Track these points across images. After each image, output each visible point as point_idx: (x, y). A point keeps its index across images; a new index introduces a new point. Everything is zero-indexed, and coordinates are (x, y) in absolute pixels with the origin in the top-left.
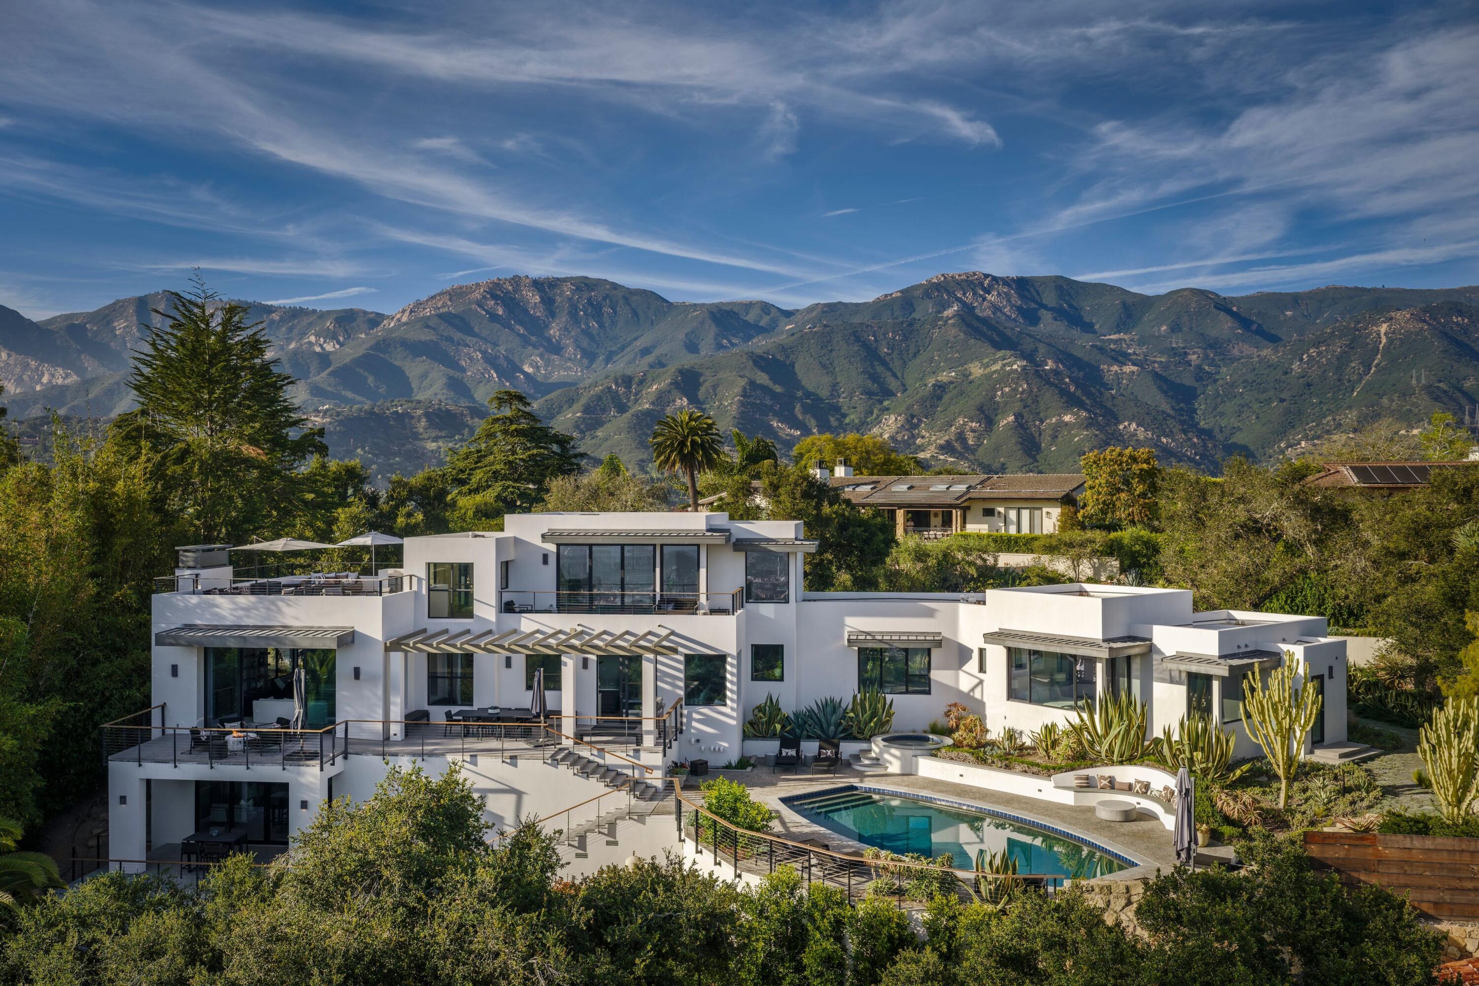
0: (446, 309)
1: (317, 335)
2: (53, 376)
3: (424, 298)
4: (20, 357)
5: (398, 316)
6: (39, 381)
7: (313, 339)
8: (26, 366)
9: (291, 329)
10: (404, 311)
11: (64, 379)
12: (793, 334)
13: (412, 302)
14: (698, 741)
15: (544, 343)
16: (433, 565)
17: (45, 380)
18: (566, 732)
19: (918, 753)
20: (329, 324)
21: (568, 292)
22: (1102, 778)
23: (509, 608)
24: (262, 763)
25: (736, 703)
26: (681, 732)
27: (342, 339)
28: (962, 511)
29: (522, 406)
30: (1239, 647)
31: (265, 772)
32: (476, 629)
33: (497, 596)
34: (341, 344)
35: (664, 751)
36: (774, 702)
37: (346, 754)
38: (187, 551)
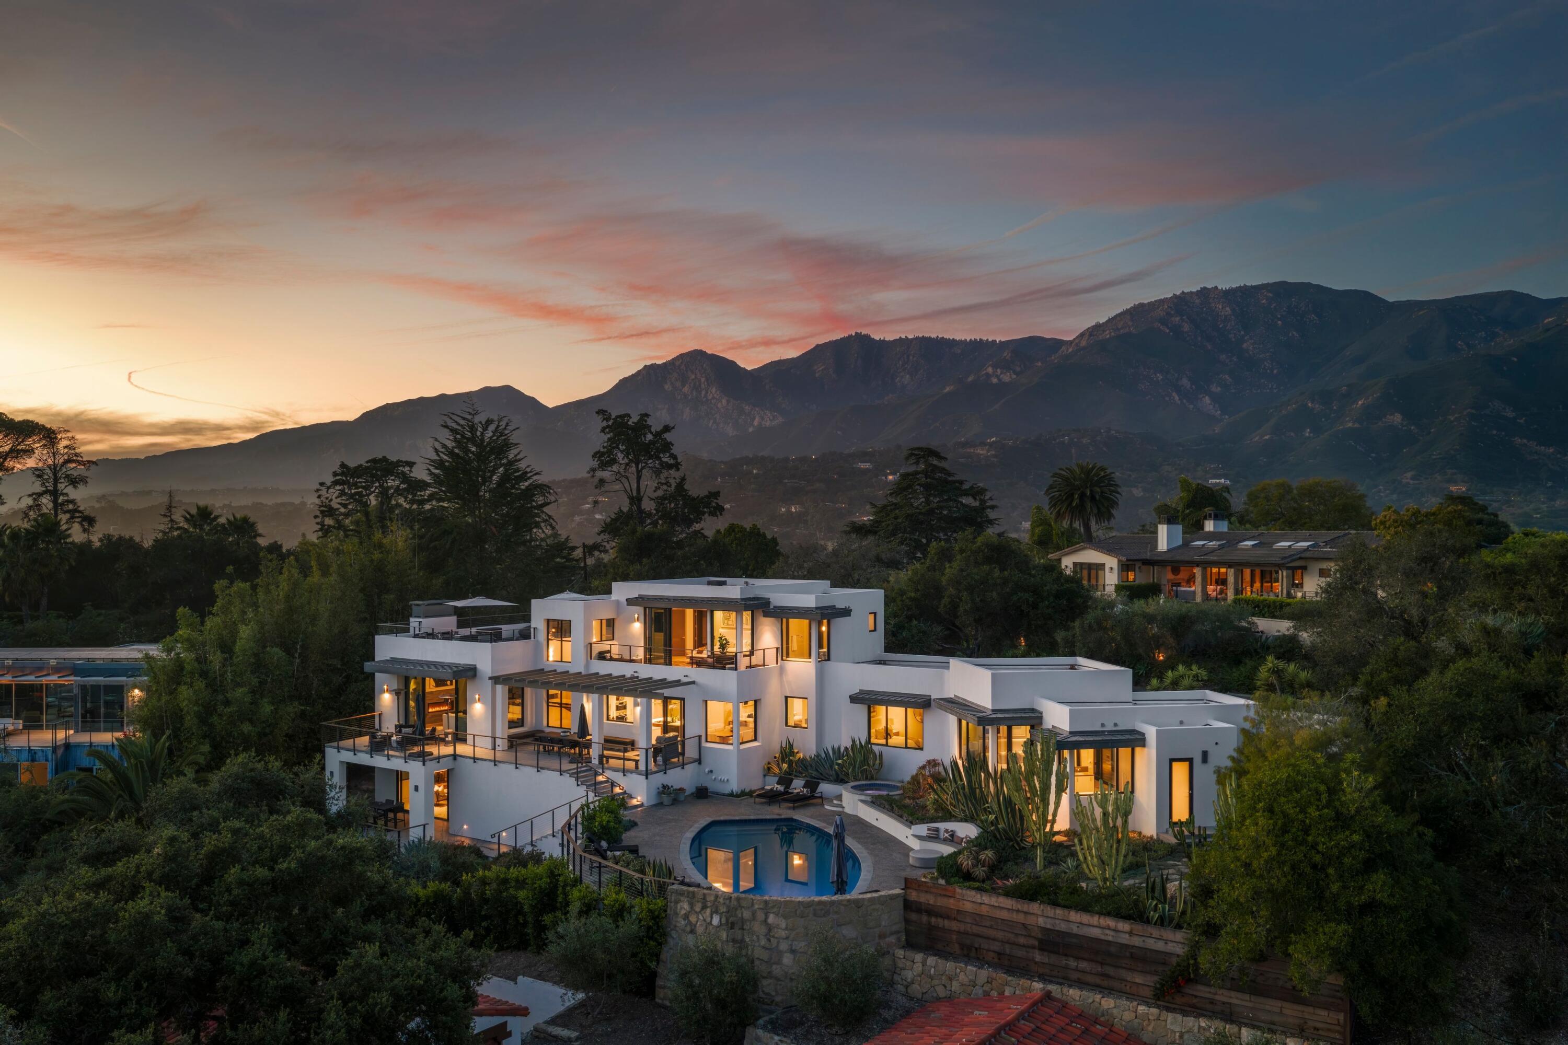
0: (1127, 330)
1: (995, 366)
2: (763, 419)
3: (1103, 320)
4: (737, 403)
6: (751, 425)
7: (990, 370)
8: (741, 412)
9: (972, 361)
11: (772, 421)
12: (1548, 330)
13: (1091, 324)
14: (711, 771)
15: (1235, 359)
16: (548, 621)
17: (756, 423)
18: (595, 752)
19: (863, 798)
20: (1006, 354)
21: (1264, 301)
22: (946, 831)
23: (602, 656)
24: (396, 757)
25: (735, 743)
26: (700, 763)
27: (1018, 369)
28: (1290, 572)
29: (935, 462)
30: (1103, 725)
31: (397, 763)
32: (572, 671)
33: (586, 647)
34: (1017, 374)
35: (647, 774)
36: (791, 746)
37: (455, 756)
38: (418, 605)
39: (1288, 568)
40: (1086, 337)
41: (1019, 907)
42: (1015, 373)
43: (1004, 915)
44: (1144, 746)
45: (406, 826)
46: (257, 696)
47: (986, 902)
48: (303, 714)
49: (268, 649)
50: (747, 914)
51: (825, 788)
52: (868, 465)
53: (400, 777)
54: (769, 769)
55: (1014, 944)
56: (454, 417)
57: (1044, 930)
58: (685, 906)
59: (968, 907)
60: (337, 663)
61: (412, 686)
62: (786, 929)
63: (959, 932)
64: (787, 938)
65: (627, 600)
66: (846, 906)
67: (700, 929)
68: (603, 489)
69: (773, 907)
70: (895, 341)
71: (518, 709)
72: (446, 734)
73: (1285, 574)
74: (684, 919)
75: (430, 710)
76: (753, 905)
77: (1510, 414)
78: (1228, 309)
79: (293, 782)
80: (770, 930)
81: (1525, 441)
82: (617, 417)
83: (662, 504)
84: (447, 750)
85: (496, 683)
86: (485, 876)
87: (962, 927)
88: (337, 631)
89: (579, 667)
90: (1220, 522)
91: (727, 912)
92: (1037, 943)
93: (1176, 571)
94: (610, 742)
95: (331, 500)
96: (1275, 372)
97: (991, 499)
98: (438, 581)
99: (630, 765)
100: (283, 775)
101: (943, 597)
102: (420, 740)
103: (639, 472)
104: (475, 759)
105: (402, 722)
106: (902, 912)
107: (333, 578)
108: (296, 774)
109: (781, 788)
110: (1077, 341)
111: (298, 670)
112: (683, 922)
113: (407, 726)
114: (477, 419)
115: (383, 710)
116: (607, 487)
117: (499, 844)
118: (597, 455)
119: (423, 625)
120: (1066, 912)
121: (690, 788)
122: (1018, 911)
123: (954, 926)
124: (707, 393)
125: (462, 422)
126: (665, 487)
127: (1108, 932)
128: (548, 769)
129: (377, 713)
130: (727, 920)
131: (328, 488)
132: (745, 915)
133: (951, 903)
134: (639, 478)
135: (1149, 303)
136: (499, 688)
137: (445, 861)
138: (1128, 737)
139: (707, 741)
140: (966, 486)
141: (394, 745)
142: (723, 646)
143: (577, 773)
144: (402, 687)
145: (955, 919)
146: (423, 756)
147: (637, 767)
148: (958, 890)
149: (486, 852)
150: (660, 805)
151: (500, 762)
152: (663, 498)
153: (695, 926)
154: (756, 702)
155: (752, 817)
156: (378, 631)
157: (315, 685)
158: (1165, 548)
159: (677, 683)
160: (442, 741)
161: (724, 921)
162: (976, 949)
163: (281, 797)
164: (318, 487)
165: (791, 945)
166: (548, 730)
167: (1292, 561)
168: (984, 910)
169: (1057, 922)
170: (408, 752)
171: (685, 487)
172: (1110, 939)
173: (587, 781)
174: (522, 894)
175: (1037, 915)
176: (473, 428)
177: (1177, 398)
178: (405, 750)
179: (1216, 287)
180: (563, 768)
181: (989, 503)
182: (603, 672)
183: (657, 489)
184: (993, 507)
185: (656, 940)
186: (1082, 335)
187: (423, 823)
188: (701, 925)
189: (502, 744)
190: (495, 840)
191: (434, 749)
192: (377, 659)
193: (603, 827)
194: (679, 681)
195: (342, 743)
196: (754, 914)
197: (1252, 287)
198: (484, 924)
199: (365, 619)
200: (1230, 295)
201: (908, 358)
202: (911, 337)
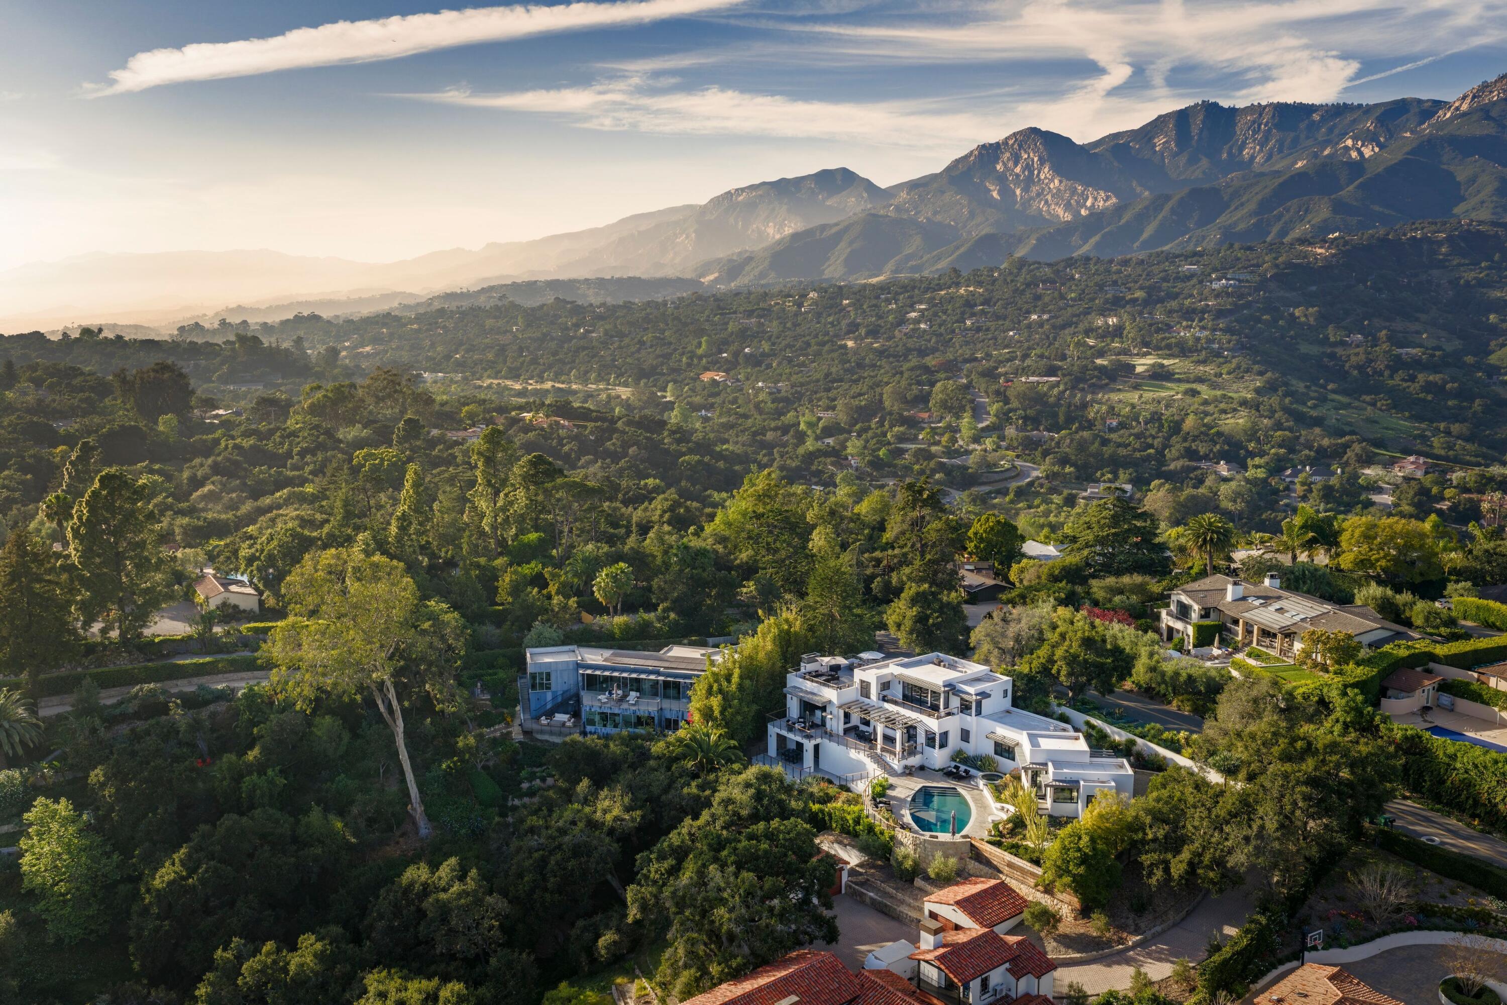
1: (1355, 139)
2: (1095, 199)
3: (1491, 79)
4: (1069, 183)
5: (1457, 104)
6: (1084, 205)
7: (1349, 143)
8: (1074, 192)
9: (1331, 130)
10: (1464, 98)
11: (1105, 201)
13: (1476, 84)
14: (927, 758)
16: (861, 680)
17: (1089, 203)
19: (984, 783)
22: (1006, 808)
24: (798, 735)
25: (937, 749)
26: (922, 754)
27: (1383, 140)
31: (798, 738)
34: (1381, 146)
35: (899, 761)
36: (961, 751)
40: (1468, 100)
42: (1378, 145)
51: (973, 773)
52: (1194, 268)
70: (1246, 108)
85: (839, 709)
104: (830, 741)
105: (799, 715)
106: (970, 847)
121: (917, 765)
124: (1039, 173)
129: (787, 708)
136: (841, 711)
139: (926, 746)
141: (797, 730)
143: (871, 756)
149: (834, 782)
150: (904, 773)
151: (840, 744)
154: (946, 732)
155: (940, 785)
158: (1230, 600)
166: (861, 726)
170: (803, 735)
192: (788, 686)
195: (775, 723)
201: (1259, 127)
202: (1264, 103)
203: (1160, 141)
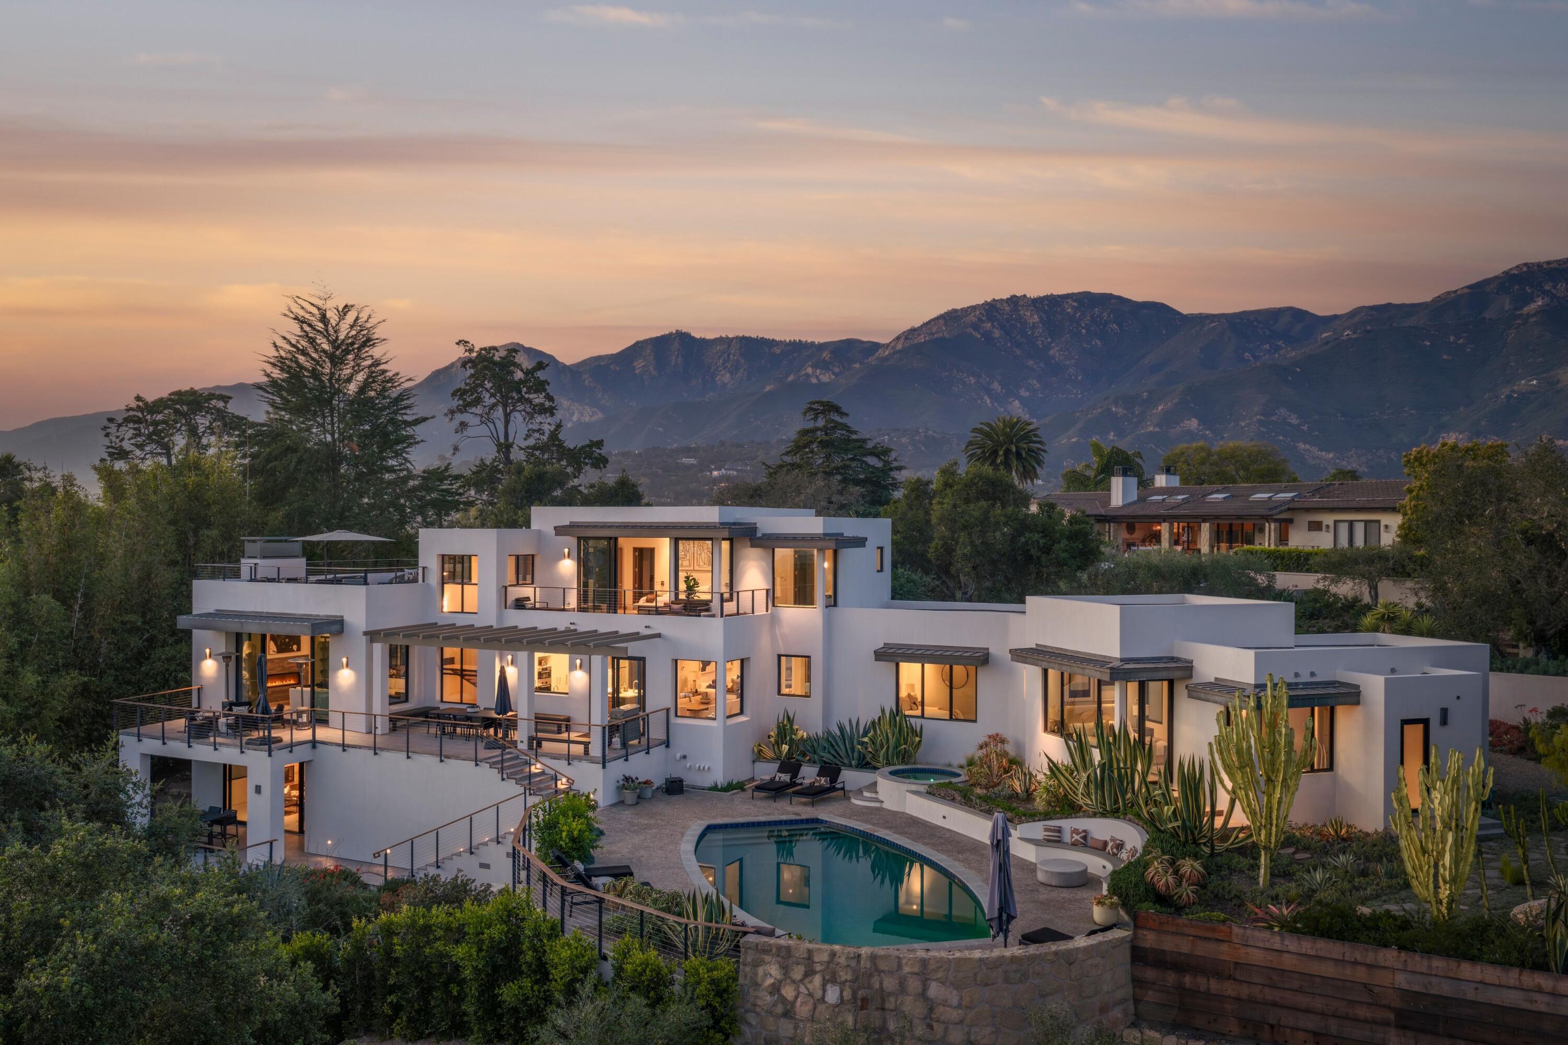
0: (940, 335)
1: (814, 367)
2: (582, 414)
6: (571, 420)
7: (809, 370)
9: (792, 361)
11: (590, 417)
12: (1327, 343)
14: (685, 757)
15: (1042, 365)
16: (443, 556)
17: (576, 418)
18: (521, 735)
19: (914, 787)
20: (826, 355)
21: (1069, 310)
22: (1076, 831)
23: (520, 604)
24: (227, 745)
25: (720, 716)
26: (668, 746)
27: (837, 370)
28: (1278, 524)
29: (837, 418)
30: (1297, 675)
31: (229, 754)
32: (478, 624)
33: (498, 591)
34: (836, 374)
35: (604, 763)
36: (790, 721)
37: (314, 743)
38: (254, 541)
39: (1276, 521)
40: (902, 340)
41: (1358, 956)
42: (834, 373)
43: (1328, 970)
44: (1357, 702)
45: (241, 843)
46: (16, 663)
47: (1292, 948)
48: (84, 691)
49: (34, 597)
50: (890, 984)
51: (850, 777)
52: (692, 461)
53: (229, 774)
54: (760, 751)
55: (1347, 1017)
56: (299, 301)
57: (1406, 994)
58: (772, 971)
59: (1256, 956)
60: (135, 619)
61: (246, 650)
62: (959, 1006)
63: (1238, 999)
64: (961, 1022)
65: (555, 528)
66: (1053, 962)
67: (803, 1010)
68: (465, 433)
69: (936, 970)
70: (716, 339)
71: (401, 682)
72: (300, 714)
73: (1273, 526)
74: (771, 994)
75: (269, 685)
76: (900, 966)
77: (1294, 420)
78: (1036, 316)
79: (70, 780)
80: (931, 1010)
81: (1308, 446)
82: (482, 349)
83: (533, 455)
84: (305, 735)
85: (372, 641)
86: (392, 923)
87: (1244, 991)
88: (135, 576)
89: (489, 618)
90: (1172, 477)
91: (854, 981)
92: (1392, 1017)
93: (1131, 529)
94: (540, 719)
95: (122, 440)
96: (1080, 378)
97: (895, 460)
98: (278, 515)
99: (578, 749)
100: (51, 767)
101: (932, 539)
102: (263, 720)
103: (507, 417)
104: (344, 746)
105: (232, 698)
106: (1129, 966)
107: (132, 502)
108: (77, 767)
109: (786, 778)
110: (893, 344)
111: (78, 630)
112: (768, 998)
113: (239, 703)
114: (330, 304)
115: (204, 683)
116: (469, 432)
117: (386, 866)
118: (459, 393)
119: (259, 569)
120: (1453, 964)
121: (658, 782)
122: (1355, 963)
123: (1229, 989)
125: (315, 311)
126: (537, 435)
127: (1537, 997)
128: (457, 758)
129: (194, 687)
130: (854, 993)
131: (119, 426)
132: (885, 984)
133: (1223, 952)
134: (507, 422)
135: (962, 309)
136: (378, 648)
137: (313, 897)
138: (1332, 691)
139: (676, 715)
140: (870, 445)
141: (223, 729)
142: (690, 589)
143: (502, 761)
144: (232, 649)
145: (1230, 977)
146: (269, 743)
147: (586, 752)
148: (1236, 930)
149: (365, 878)
150: (621, 803)
151: (382, 749)
152: (535, 448)
153: (793, 1004)
154: (742, 661)
155: (762, 819)
156: (196, 575)
157: (103, 650)
158: (1120, 503)
159: (635, 637)
160: (295, 724)
161: (847, 994)
162: (1272, 1026)
163: (47, 804)
164: (106, 423)
165: (969, 1033)
166: (443, 706)
167: (1281, 512)
168: (1288, 962)
169: (1434, 980)
170: (245, 739)
171: (561, 436)
172: (1542, 1008)
173: (516, 773)
174: (460, 952)
175: (1394, 970)
176: (324, 319)
177: (988, 401)
178: (241, 736)
179: (1025, 296)
180: (480, 756)
181: (895, 464)
182: (522, 625)
183: (527, 437)
184: (900, 468)
185: (721, 1030)
186: (898, 338)
187: (268, 839)
188: (803, 1004)
189: (382, 725)
190: (381, 860)
191: (284, 735)
192: (194, 612)
193: (573, 840)
194: (638, 633)
195: (144, 729)
196: (902, 983)
197: (1059, 296)
198: (392, 998)
199: (174, 563)
200: (1039, 303)
201: (728, 356)
202: (731, 336)
203: (639, 364)
